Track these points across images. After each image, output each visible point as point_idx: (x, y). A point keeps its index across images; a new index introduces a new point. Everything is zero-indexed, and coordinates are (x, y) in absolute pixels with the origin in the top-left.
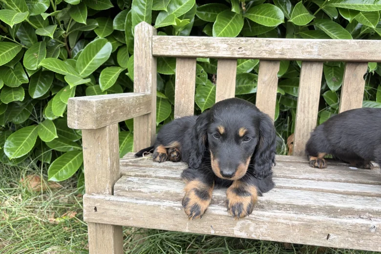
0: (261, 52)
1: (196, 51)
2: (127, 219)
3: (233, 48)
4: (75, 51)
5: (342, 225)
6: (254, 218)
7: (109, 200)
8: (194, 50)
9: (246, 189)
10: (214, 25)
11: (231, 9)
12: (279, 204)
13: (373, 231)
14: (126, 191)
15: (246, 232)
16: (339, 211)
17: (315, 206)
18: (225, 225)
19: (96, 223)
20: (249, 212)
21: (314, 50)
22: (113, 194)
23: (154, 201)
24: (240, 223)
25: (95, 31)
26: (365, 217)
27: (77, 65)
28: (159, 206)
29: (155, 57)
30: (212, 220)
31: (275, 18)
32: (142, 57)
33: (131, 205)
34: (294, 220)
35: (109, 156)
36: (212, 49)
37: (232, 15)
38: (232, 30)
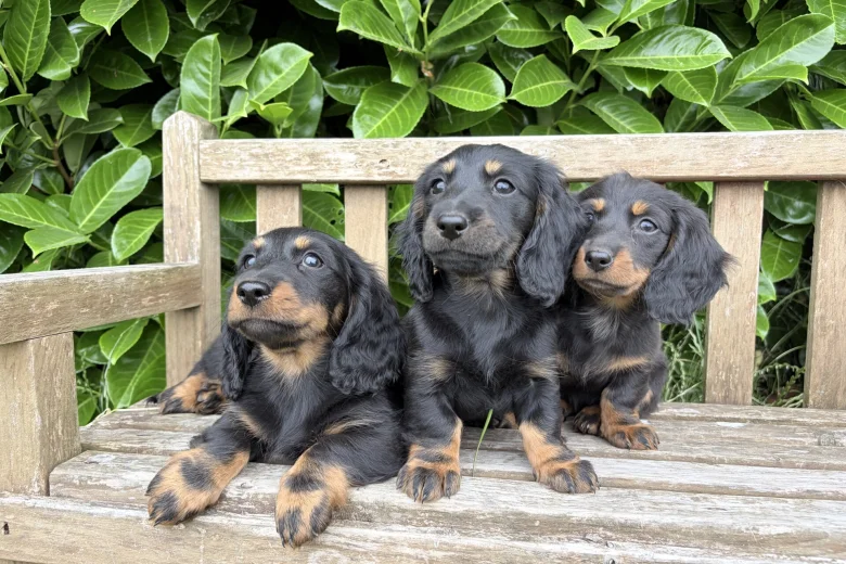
1: (291, 169)
2: (73, 549)
3: (369, 161)
5: (540, 559)
6: (345, 544)
7: (33, 507)
8: (287, 168)
10: (355, 113)
11: (390, 79)
12: (404, 511)
14: (75, 484)
16: (537, 524)
17: (483, 515)
20: (318, 528)
22: (48, 494)
23: (132, 507)
24: (315, 556)
25: (115, 134)
26: (595, 537)
27: (73, 207)
29: (209, 185)
30: (254, 551)
31: (488, 93)
32: (179, 186)
33: (79, 518)
34: (434, 549)
35: (36, 405)
36: (325, 165)
37: (399, 90)
38: (400, 122)
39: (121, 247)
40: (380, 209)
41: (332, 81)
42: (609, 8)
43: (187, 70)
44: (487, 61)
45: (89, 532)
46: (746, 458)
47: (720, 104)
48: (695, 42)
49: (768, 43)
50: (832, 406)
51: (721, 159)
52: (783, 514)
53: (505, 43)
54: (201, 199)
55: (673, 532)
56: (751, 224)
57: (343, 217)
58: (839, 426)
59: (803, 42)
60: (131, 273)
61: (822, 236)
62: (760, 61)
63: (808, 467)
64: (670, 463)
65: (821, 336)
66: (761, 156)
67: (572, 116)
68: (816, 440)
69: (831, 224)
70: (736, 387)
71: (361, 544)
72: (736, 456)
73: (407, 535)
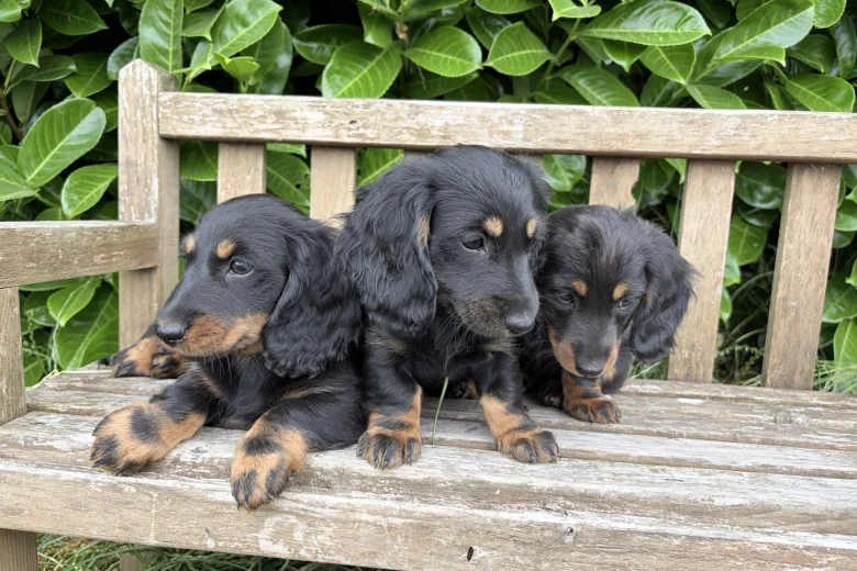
0: (400, 133)
1: (256, 127)
2: (15, 512)
3: (337, 122)
5: (499, 527)
6: (302, 509)
8: (252, 125)
10: (325, 73)
11: (363, 37)
12: (364, 477)
13: (569, 539)
14: (19, 446)
15: (286, 544)
16: (498, 492)
17: (444, 483)
18: (238, 528)
20: (274, 490)
21: (514, 129)
24: (271, 521)
25: (67, 83)
26: (555, 507)
27: (21, 158)
29: (168, 140)
30: (207, 516)
31: (464, 58)
32: (136, 139)
34: (393, 516)
36: (292, 123)
37: (371, 51)
38: (372, 84)
39: (72, 204)
40: (348, 173)
41: (299, 38)
43: (145, 17)
44: (464, 25)
45: (35, 494)
46: (703, 433)
47: (696, 83)
48: (676, 17)
49: (747, 23)
50: (788, 385)
51: (696, 136)
52: (737, 485)
53: (484, 8)
54: (159, 155)
55: (632, 502)
56: (721, 203)
57: (309, 181)
58: (795, 405)
59: (782, 24)
60: (82, 228)
61: (789, 218)
62: (738, 41)
63: (763, 442)
64: (631, 437)
65: (782, 317)
66: (735, 135)
67: (549, 86)
68: (772, 418)
69: (798, 207)
70: (697, 365)
71: (319, 510)
72: (694, 431)
73: (366, 502)
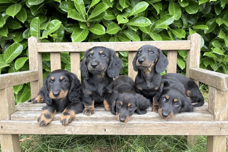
2: (16, 130)
3: (75, 47)
4: (5, 49)
5: (110, 125)
8: (57, 49)
9: (68, 113)
10: (72, 35)
11: (80, 27)
12: (84, 118)
13: (123, 126)
14: (16, 118)
15: (71, 131)
17: (100, 117)
18: (61, 129)
19: (3, 134)
20: (70, 122)
22: (10, 120)
23: (29, 121)
24: (67, 127)
25: (14, 39)
27: (4, 57)
28: (31, 123)
29: (39, 53)
30: (55, 128)
31: (102, 31)
32: (33, 53)
33: (18, 124)
34: (90, 124)
35: (7, 101)
36: (66, 48)
37: (82, 30)
38: (82, 37)
39: (17, 67)
40: (78, 57)
41: (65, 27)
42: (128, 12)
43: (31, 25)
44: (101, 23)
45: (20, 127)
47: (153, 32)
48: (144, 21)
53: (106, 19)
54: (38, 56)
57: (70, 58)
59: (168, 20)
60: (24, 73)
62: (160, 23)
67: (120, 36)
71: (76, 124)
73: (85, 122)
